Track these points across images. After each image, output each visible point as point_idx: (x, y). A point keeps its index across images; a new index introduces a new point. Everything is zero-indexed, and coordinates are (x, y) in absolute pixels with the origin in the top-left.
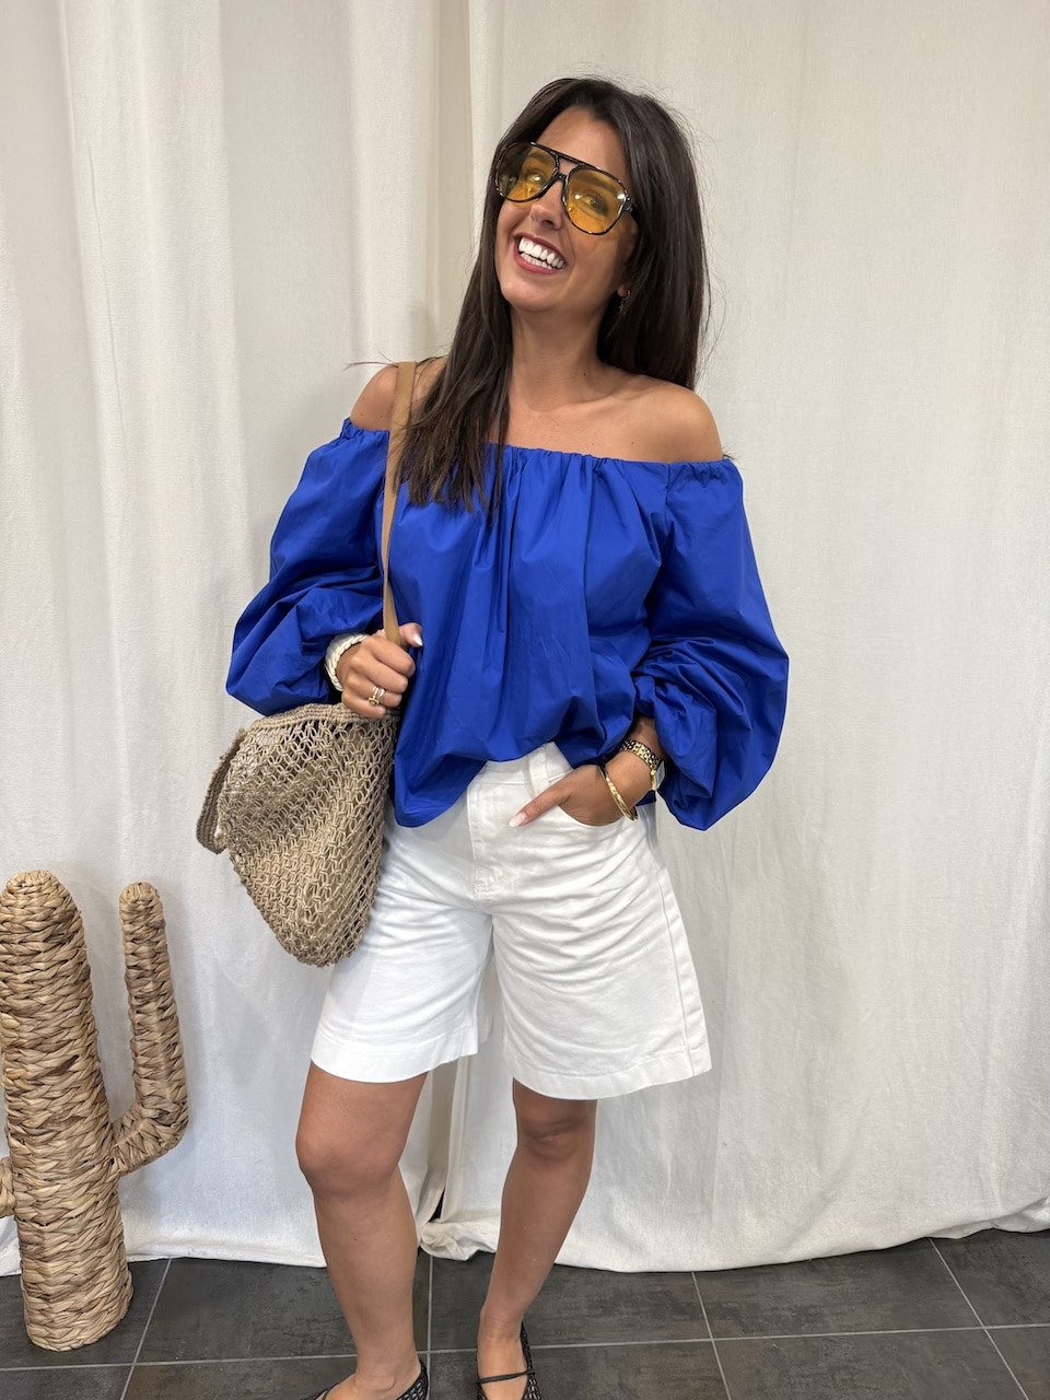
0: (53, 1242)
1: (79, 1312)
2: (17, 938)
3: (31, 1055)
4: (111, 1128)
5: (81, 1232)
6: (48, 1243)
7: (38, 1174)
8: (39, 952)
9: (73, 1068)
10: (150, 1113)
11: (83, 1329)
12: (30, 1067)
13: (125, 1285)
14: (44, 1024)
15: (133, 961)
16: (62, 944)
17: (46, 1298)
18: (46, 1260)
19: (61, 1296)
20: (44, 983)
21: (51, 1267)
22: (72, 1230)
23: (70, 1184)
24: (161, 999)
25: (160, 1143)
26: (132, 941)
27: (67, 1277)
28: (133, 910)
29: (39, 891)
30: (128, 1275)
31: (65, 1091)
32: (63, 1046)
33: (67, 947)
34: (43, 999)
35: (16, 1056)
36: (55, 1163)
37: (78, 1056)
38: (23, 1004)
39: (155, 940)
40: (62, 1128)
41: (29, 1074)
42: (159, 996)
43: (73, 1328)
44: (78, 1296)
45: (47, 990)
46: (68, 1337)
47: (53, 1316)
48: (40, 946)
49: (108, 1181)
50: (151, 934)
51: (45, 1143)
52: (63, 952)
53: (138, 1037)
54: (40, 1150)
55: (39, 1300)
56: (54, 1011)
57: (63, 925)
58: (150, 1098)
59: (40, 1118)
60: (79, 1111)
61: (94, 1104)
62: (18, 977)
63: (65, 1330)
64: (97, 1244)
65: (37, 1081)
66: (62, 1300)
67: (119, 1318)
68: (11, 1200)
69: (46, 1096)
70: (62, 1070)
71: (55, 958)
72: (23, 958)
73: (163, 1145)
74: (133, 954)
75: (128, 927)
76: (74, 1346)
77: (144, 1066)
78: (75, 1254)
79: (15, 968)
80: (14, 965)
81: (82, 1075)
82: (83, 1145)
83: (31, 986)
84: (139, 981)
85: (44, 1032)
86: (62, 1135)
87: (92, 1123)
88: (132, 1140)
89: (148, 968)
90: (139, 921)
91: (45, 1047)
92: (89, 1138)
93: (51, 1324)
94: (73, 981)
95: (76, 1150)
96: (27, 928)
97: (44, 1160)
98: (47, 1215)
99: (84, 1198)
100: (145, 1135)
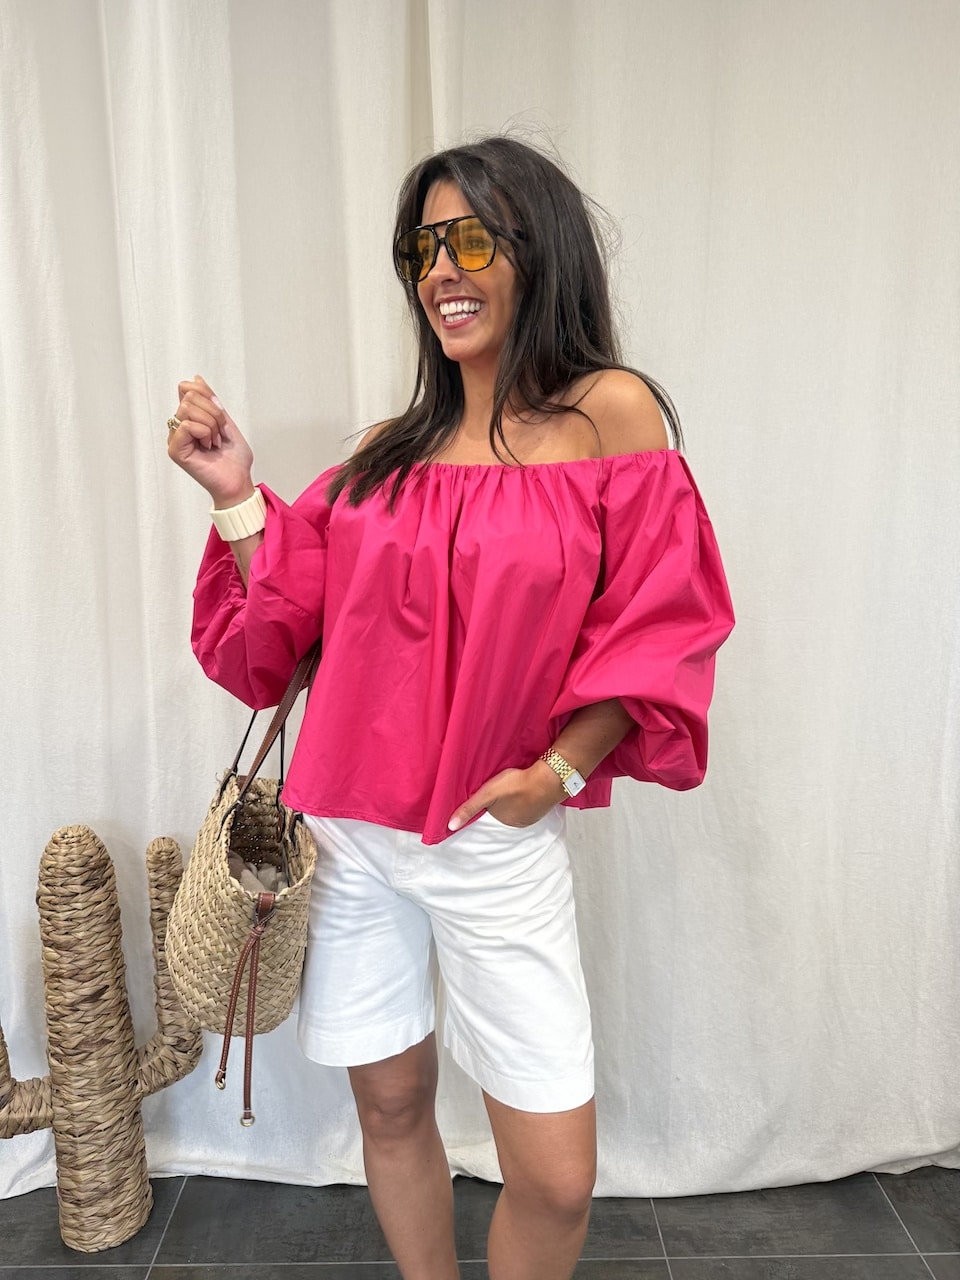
0: (85, 1153)
1: (105, 1217)
2: (60, 881)
3: (69, 984)
4: (137, 1053)
5: (109, 1144)
6: (80, 1153)
7: (72, 1091)
8: (78, 894)
9: (104, 997)
10: (169, 1040)
11: (108, 1233)
12: (68, 994)
13: (146, 1196)
14: (81, 956)
15: (156, 905)
16: (96, 887)
17: (78, 1203)
18: (78, 1168)
19: (91, 1202)
20: (80, 921)
21: (84, 1175)
22: (102, 1143)
23: (99, 1100)
25: (178, 1068)
26: (156, 887)
27: (95, 1185)
28: (157, 860)
29: (79, 842)
30: (149, 1187)
31: (97, 1016)
32: (96, 976)
33: (100, 891)
34: (80, 935)
35: (57, 984)
36: (88, 1081)
37: (107, 987)
38: (63, 939)
40: (93, 1050)
41: (67, 1001)
43: (100, 1232)
44: (105, 1203)
45: (83, 927)
46: (96, 1239)
47: (83, 1219)
48: (77, 888)
49: (132, 1099)
50: (172, 882)
51: (80, 1062)
52: (97, 895)
53: (160, 973)
54: (75, 1069)
55: (72, 1206)
56: (89, 945)
57: (98, 871)
58: (170, 1027)
59: (75, 1040)
60: (108, 1035)
61: (122, 1030)
62: (60, 915)
63: (93, 1233)
64: (122, 1156)
65: (73, 1007)
66: (91, 1205)
67: (139, 1226)
68: (50, 1113)
69: (82, 1020)
70: (95, 997)
71: (91, 899)
72: (64, 899)
73: (180, 1070)
74: (156, 898)
75: (153, 875)
76: (100, 1248)
77: (165, 998)
78: (103, 1164)
79: (57, 907)
80: (56, 904)
81: (112, 1003)
82: (112, 1065)
83: (71, 923)
84: (158, 924)
85: (81, 963)
86: (93, 1055)
87: (119, 1047)
88: (153, 1064)
90: (162, 870)
91: (81, 977)
92: (116, 1060)
93: (81, 1228)
94: (105, 920)
95: (105, 1069)
96: (68, 873)
97: (78, 1078)
98: (80, 1127)
99: (111, 1113)
100: (165, 1060)
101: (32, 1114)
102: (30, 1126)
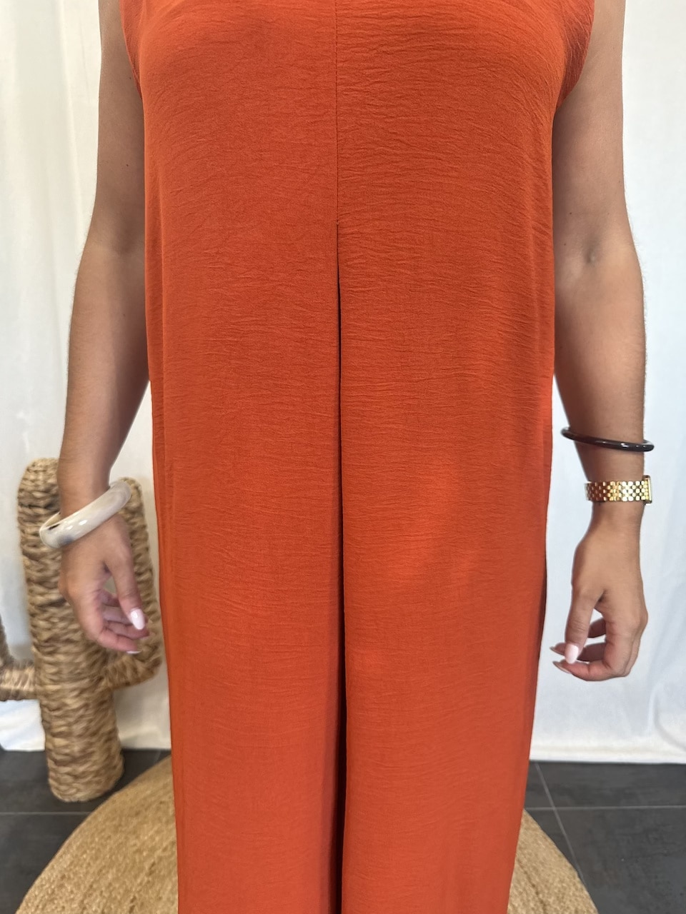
0: (59, 725)
1: (76, 777)
2: (28, 503)
3: (40, 589)
6: (54, 723)
7: (47, 675)
12: (39, 597)
14: (46, 567)
18: (54, 735)
21: (59, 742)
27: (67, 751)
29: (44, 471)
30: (118, 762)
35: (31, 588)
38: (32, 550)
41: (39, 602)
43: (73, 788)
44: (75, 766)
46: (69, 792)
47: (59, 776)
51: (51, 653)
54: (48, 658)
55: (53, 764)
59: (46, 635)
60: (75, 637)
62: (28, 530)
63: (67, 787)
64: (88, 733)
65: (43, 607)
66: (65, 766)
70: (60, 603)
73: (138, 675)
76: (73, 800)
78: (72, 736)
80: (25, 521)
86: (61, 650)
87: (84, 647)
88: (116, 666)
91: (48, 585)
92: (81, 658)
93: (57, 780)
97: (50, 666)
98: (54, 705)
99: (77, 699)
100: (127, 665)
101: (18, 687)
102: (18, 696)
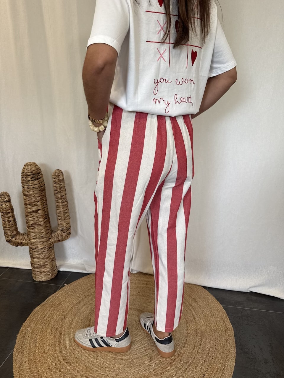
0: (36, 254)
1: (42, 273)
2: (25, 177)
3: (29, 207)
4: (51, 230)
5: (41, 253)
6: (34, 254)
7: (32, 237)
8: (29, 181)
9: (38, 212)
10: (61, 229)
11: (42, 277)
12: (29, 209)
14: (31, 199)
15: (55, 189)
16: (35, 180)
17: (34, 267)
18: (34, 258)
19: (37, 268)
20: (31, 189)
21: (35, 260)
22: (40, 252)
23: (38, 240)
24: (62, 200)
25: (62, 237)
26: (55, 183)
27: (39, 264)
28: (54, 175)
29: (31, 166)
31: (37, 217)
32: (36, 206)
33: (37, 181)
34: (31, 193)
35: (26, 206)
36: (35, 235)
37: (40, 209)
38: (27, 193)
39: (60, 184)
40: (36, 226)
41: (29, 211)
42: (61, 199)
43: (40, 276)
44: (41, 269)
45: (31, 191)
46: (39, 278)
47: (36, 272)
48: (30, 179)
49: (49, 243)
50: (59, 182)
51: (33, 229)
52: (36, 182)
53: (57, 209)
54: (32, 231)
56: (34, 196)
57: (36, 175)
58: (60, 225)
59: (31, 223)
60: (41, 223)
61: (45, 223)
62: (25, 186)
63: (38, 276)
65: (30, 213)
67: (51, 278)
68: (26, 242)
69: (32, 217)
70: (36, 211)
71: (34, 183)
72: (26, 182)
73: (63, 238)
74: (55, 187)
75: (54, 180)
76: (40, 281)
77: (59, 216)
78: (40, 258)
79: (25, 184)
80: (24, 183)
81: (41, 214)
82: (42, 232)
83: (28, 189)
84: (56, 194)
85: (32, 201)
86: (36, 228)
87: (44, 227)
88: (56, 235)
89: (59, 191)
90: (56, 178)
91: (32, 205)
93: (35, 274)
94: (38, 190)
95: (40, 233)
96: (27, 174)
97: (33, 233)
98: (34, 247)
100: (59, 234)
101: (21, 241)
102: (21, 244)
